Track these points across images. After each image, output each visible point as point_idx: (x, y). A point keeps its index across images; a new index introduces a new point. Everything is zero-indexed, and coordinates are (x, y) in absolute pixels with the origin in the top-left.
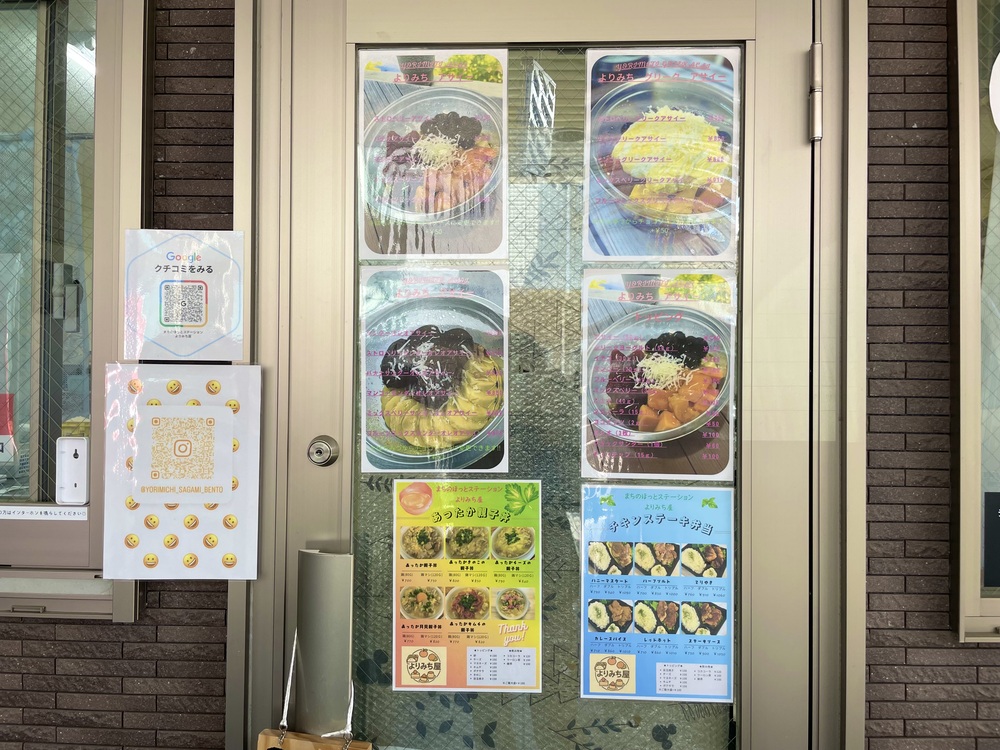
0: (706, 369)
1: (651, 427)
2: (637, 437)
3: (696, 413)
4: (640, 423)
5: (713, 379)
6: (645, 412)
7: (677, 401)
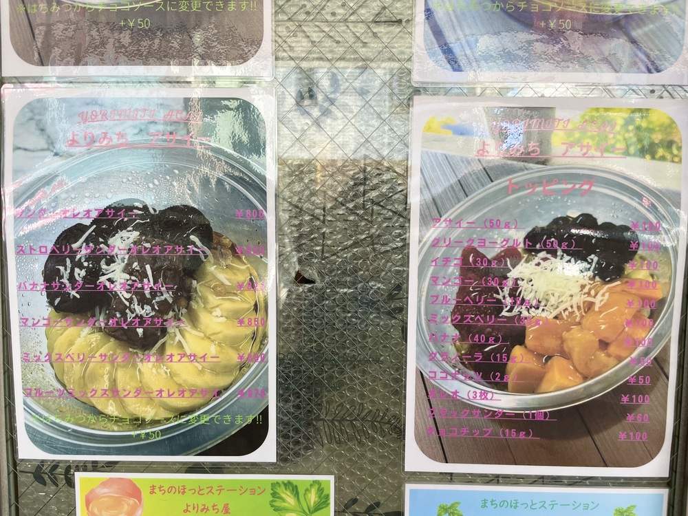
0: (631, 283)
1: (530, 384)
2: (504, 401)
3: (612, 361)
4: (511, 378)
5: (645, 300)
6: (520, 359)
7: (578, 339)
